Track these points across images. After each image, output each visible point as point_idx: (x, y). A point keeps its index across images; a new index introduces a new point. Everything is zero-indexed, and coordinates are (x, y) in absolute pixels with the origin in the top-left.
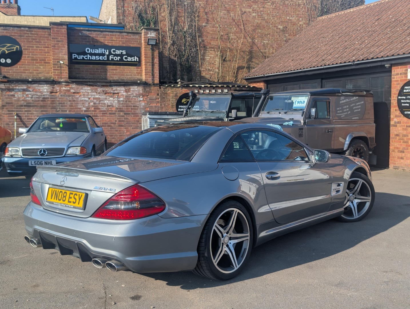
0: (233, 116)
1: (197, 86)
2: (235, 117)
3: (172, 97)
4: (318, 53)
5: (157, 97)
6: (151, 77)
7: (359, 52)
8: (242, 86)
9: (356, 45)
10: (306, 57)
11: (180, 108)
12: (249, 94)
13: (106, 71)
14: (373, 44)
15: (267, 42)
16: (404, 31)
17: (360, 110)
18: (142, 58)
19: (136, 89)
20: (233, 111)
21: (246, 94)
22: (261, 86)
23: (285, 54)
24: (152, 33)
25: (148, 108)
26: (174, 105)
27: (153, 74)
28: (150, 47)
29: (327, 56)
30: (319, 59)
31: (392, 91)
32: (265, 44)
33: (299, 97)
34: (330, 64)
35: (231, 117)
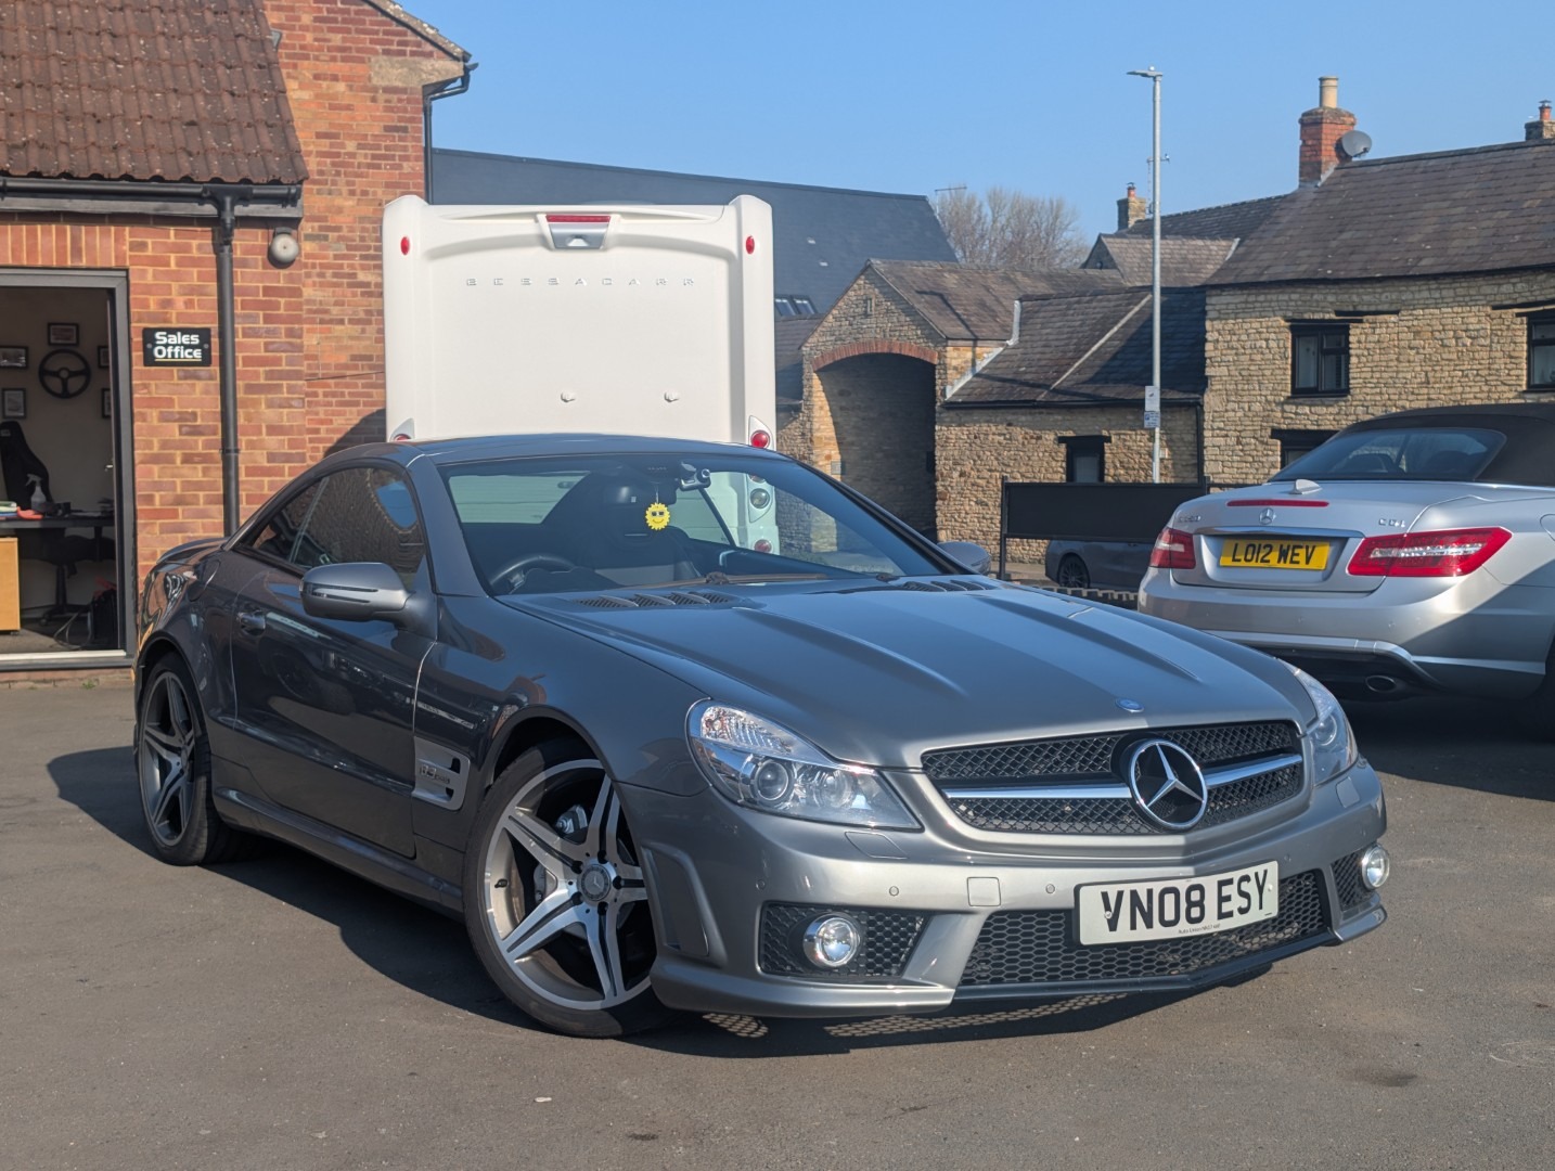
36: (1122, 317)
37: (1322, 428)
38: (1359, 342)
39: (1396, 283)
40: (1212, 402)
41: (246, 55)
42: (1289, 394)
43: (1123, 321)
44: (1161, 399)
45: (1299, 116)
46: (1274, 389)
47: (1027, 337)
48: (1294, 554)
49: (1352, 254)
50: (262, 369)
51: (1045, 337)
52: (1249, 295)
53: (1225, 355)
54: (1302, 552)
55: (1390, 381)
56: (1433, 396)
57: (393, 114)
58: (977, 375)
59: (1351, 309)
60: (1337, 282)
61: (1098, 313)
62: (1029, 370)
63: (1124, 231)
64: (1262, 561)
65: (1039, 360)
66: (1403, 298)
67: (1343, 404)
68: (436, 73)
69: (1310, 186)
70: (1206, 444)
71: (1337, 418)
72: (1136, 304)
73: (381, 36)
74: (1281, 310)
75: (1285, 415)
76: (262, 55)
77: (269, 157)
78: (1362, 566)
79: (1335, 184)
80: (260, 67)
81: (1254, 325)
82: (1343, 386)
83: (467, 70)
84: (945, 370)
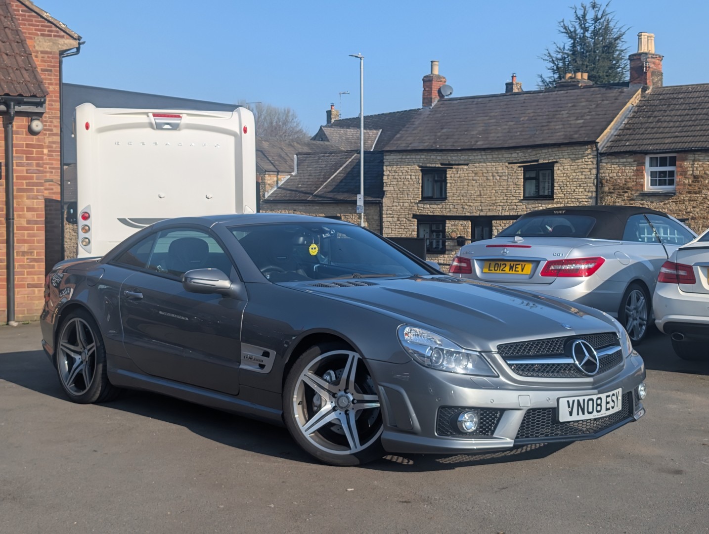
36: (344, 164)
37: (435, 214)
38: (451, 177)
39: (467, 152)
40: (386, 202)
41: (11, 37)
42: (421, 199)
43: (344, 165)
44: (364, 200)
45: (423, 78)
46: (414, 197)
47: (301, 172)
48: (516, 268)
49: (447, 138)
50: (24, 181)
51: (309, 172)
52: (403, 155)
53: (392, 181)
54: (520, 267)
55: (465, 194)
56: (482, 201)
57: (45, 64)
58: (279, 188)
59: (447, 162)
60: (441, 151)
61: (333, 161)
62: (303, 186)
63: (330, 124)
64: (502, 270)
65: (307, 182)
66: (470, 158)
67: (444, 204)
68: (66, 45)
69: (427, 108)
70: (384, 221)
71: (442, 210)
72: (350, 158)
73: (40, 27)
74: (417, 162)
75: (419, 208)
76: (18, 37)
77: (29, 85)
78: (546, 272)
79: (439, 108)
80: (18, 42)
81: (405, 169)
82: (444, 196)
83: (79, 44)
84: (265, 185)
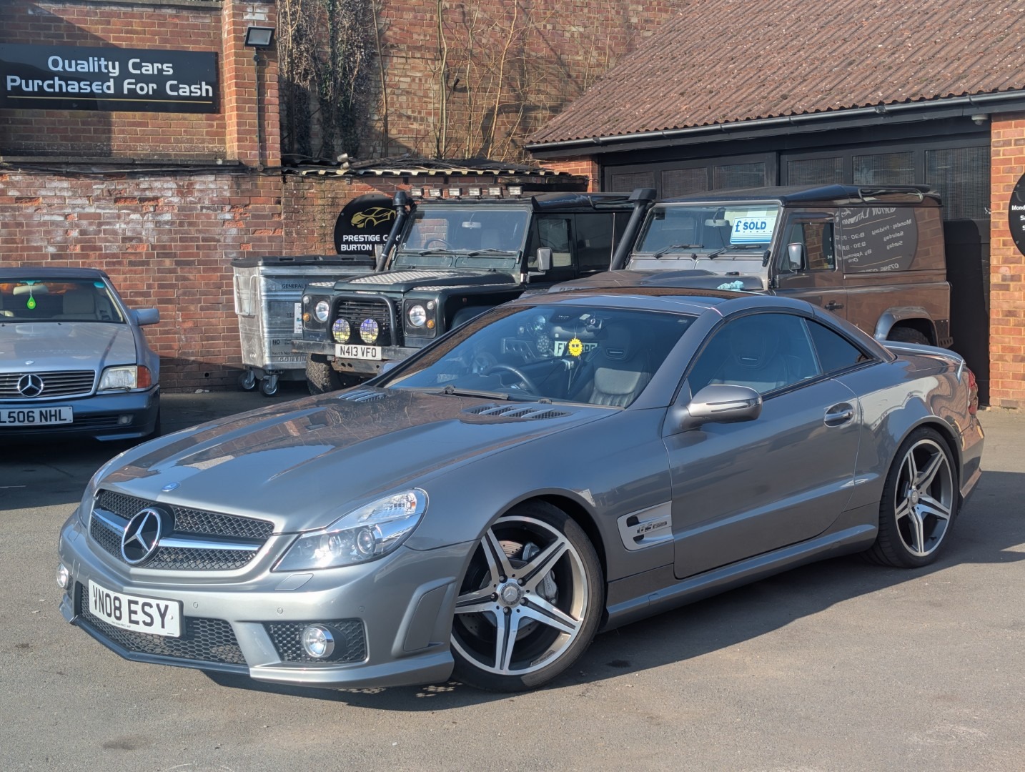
0: (541, 268)
1: (397, 172)
2: (548, 268)
3: (320, 208)
4: (762, 73)
5: (276, 208)
6: (257, 148)
7: (891, 75)
8: (528, 173)
9: (878, 54)
10: (724, 85)
11: (348, 243)
12: (577, 200)
13: (107, 128)
14: (930, 54)
15: (582, 30)
16: (1015, 18)
17: (901, 243)
18: (223, 87)
19: (212, 186)
20: (542, 253)
21: (570, 201)
22: (583, 171)
23: (652, 73)
24: (258, 11)
25: (248, 242)
26: (327, 234)
27: (262, 136)
28: (253, 52)
29: (791, 83)
30: (769, 93)
31: (992, 190)
32: (576, 36)
33: (747, 210)
34: (809, 111)
35: (536, 270)
